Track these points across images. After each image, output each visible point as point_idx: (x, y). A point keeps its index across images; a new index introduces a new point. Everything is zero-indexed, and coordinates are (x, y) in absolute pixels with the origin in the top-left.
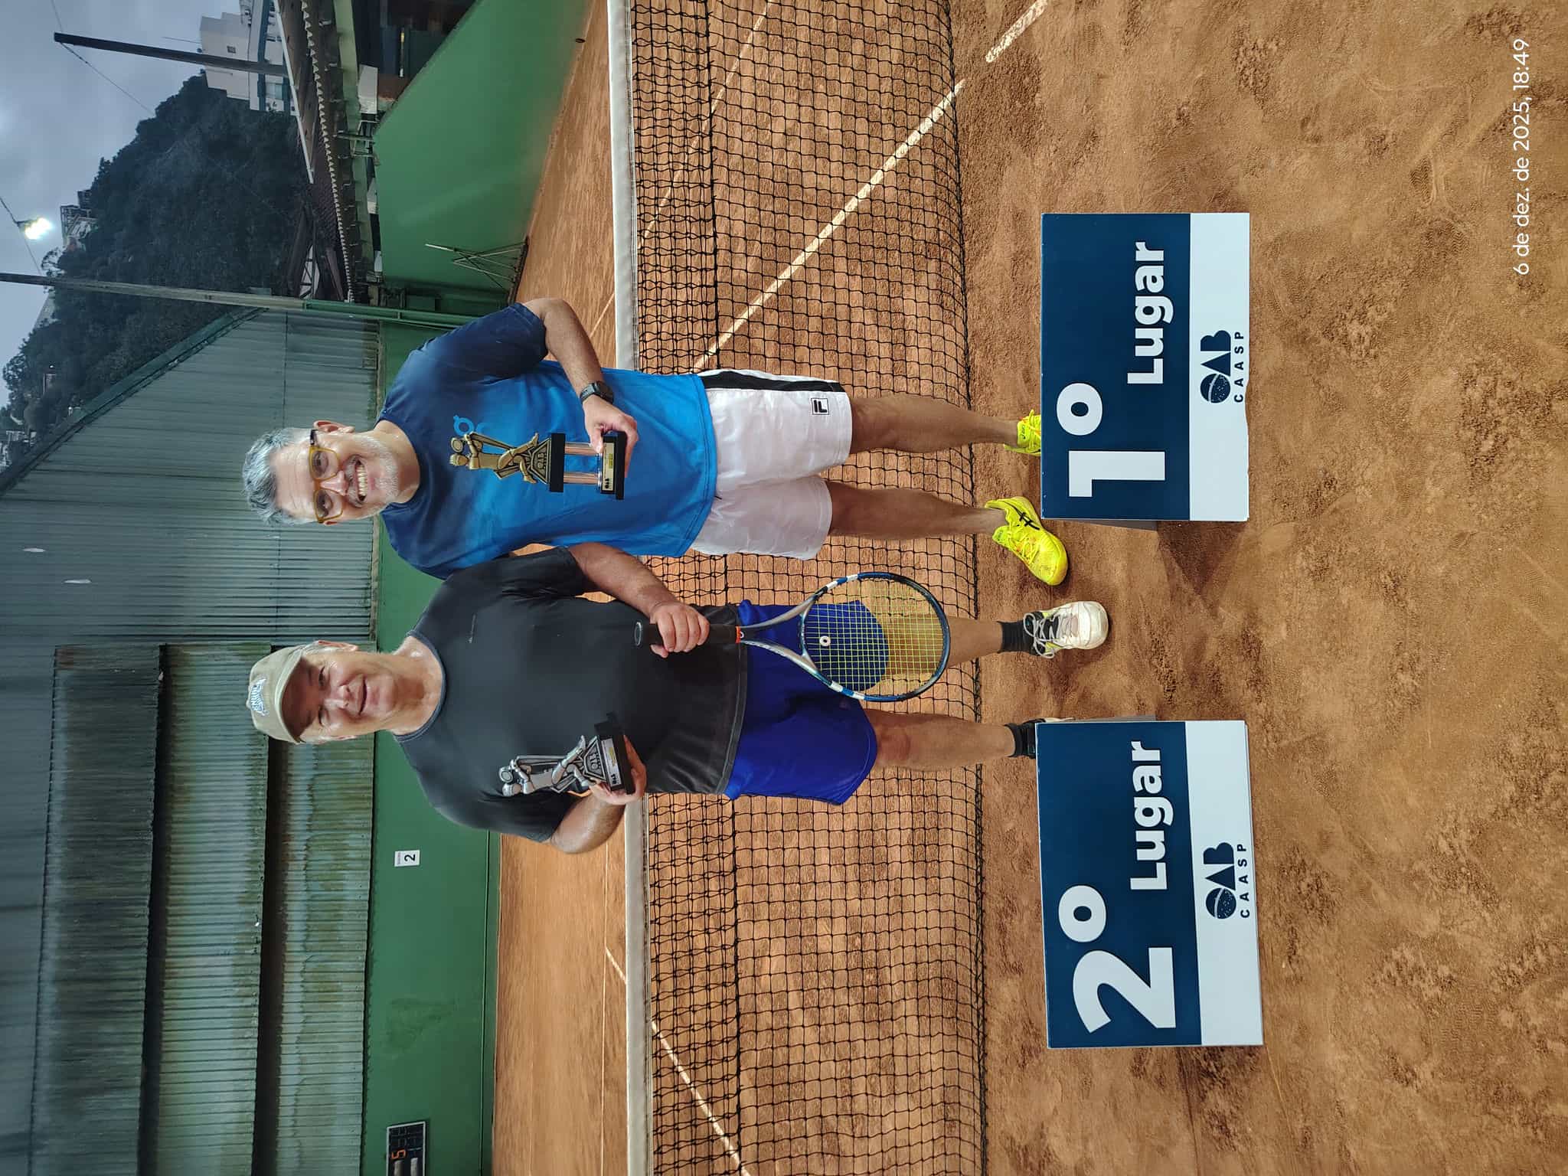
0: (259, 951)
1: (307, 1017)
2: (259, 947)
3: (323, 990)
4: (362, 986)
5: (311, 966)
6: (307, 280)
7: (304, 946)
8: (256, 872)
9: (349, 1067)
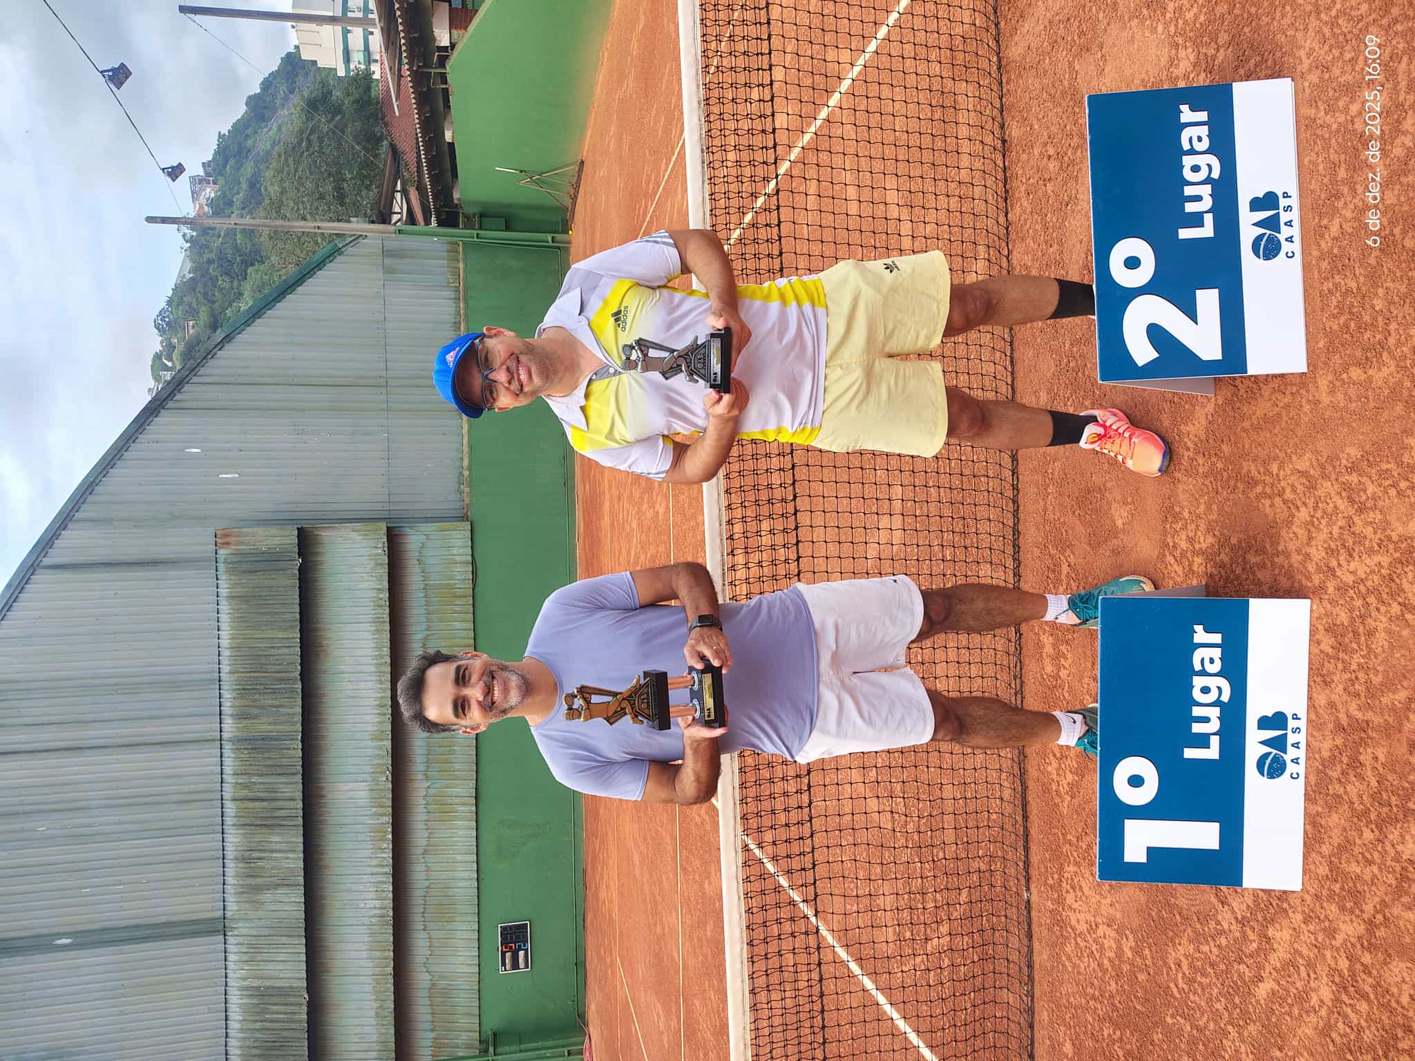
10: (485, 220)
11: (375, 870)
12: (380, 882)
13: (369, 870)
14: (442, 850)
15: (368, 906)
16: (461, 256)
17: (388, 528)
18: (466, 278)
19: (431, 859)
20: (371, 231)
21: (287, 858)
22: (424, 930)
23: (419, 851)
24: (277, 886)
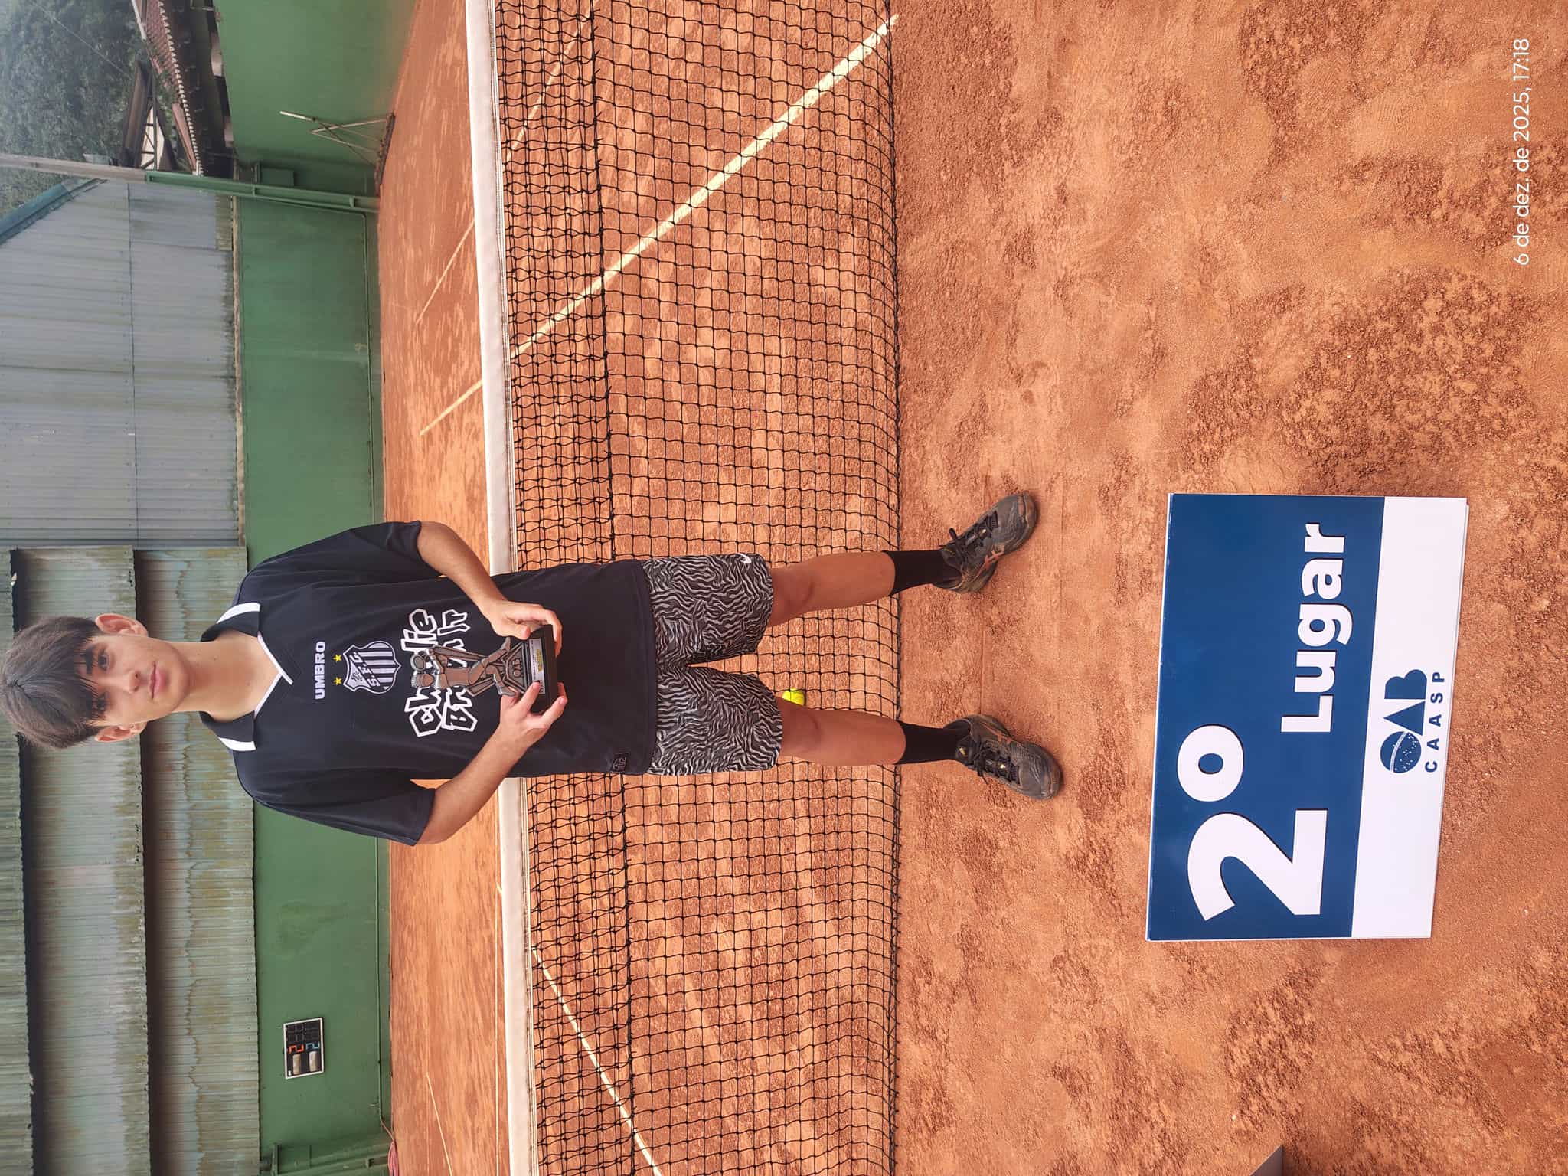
0: (141, 859)
1: (196, 922)
2: (141, 855)
3: (212, 894)
4: (251, 892)
5: (196, 873)
6: (149, 147)
7: (188, 853)
8: (133, 783)
9: (242, 970)
10: (267, 172)
11: (124, 969)
12: (130, 982)
13: (116, 969)
14: (210, 941)
15: (114, 1012)
16: (234, 213)
17: (135, 552)
18: (241, 241)
19: (196, 952)
20: (113, 174)
22: (189, 1034)
23: (182, 943)
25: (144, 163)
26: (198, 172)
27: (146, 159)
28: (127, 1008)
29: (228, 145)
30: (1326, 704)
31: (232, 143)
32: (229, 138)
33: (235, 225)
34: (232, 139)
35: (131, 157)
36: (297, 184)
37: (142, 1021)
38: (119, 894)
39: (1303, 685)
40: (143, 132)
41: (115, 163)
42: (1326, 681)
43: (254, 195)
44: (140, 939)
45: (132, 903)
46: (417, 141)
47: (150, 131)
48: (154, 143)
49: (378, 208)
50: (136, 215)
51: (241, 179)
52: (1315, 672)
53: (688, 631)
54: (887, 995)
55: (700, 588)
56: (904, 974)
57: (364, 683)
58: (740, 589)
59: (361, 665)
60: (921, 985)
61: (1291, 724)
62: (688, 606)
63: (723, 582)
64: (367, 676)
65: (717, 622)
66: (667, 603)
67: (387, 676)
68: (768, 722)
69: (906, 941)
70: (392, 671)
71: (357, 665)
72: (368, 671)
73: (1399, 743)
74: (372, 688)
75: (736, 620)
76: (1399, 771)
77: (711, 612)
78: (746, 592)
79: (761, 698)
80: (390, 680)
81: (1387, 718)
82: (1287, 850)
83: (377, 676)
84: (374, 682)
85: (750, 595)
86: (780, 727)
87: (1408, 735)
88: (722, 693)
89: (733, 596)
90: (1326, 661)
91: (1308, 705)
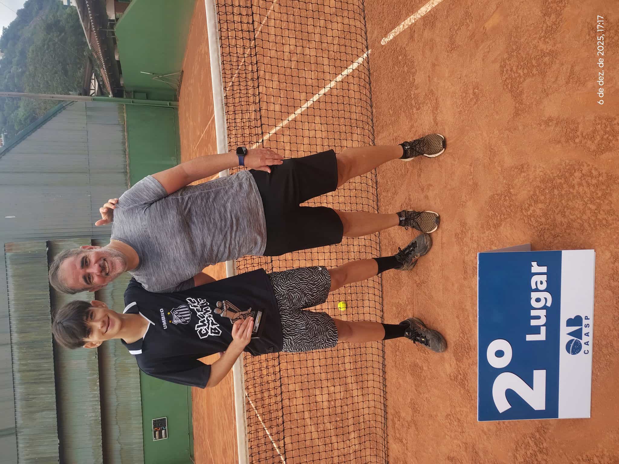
15: (89, 416)
16: (125, 111)
18: (127, 121)
21: (48, 397)
22: (117, 424)
24: (43, 411)
25: (91, 93)
26: (111, 96)
27: (92, 92)
28: (93, 414)
29: (122, 85)
30: (543, 330)
31: (123, 84)
32: (122, 82)
33: (125, 115)
34: (123, 83)
35: (86, 92)
36: (148, 98)
37: (99, 419)
38: (89, 370)
39: (533, 323)
40: (90, 82)
41: (80, 94)
42: (543, 321)
43: (132, 103)
44: (97, 388)
45: (94, 374)
46: (192, 81)
47: (93, 81)
48: (94, 85)
49: (178, 106)
50: (89, 113)
51: (127, 98)
52: (538, 318)
53: (300, 297)
54: (383, 424)
55: (303, 280)
56: (390, 417)
57: (180, 321)
58: (318, 280)
59: (178, 314)
60: (396, 421)
61: (530, 338)
62: (299, 288)
63: (312, 277)
64: (180, 318)
65: (310, 293)
66: (292, 287)
67: (188, 317)
68: (332, 330)
69: (390, 403)
70: (189, 315)
71: (176, 315)
72: (181, 316)
73: (573, 343)
74: (183, 322)
75: (317, 291)
76: (573, 354)
77: (307, 289)
78: (321, 280)
79: (329, 321)
80: (189, 318)
81: (567, 334)
82: (531, 385)
83: (184, 317)
84: (183, 320)
85: (322, 282)
86: (337, 332)
87: (576, 340)
88: (314, 320)
89: (316, 283)
90: (542, 313)
91: (536, 330)
